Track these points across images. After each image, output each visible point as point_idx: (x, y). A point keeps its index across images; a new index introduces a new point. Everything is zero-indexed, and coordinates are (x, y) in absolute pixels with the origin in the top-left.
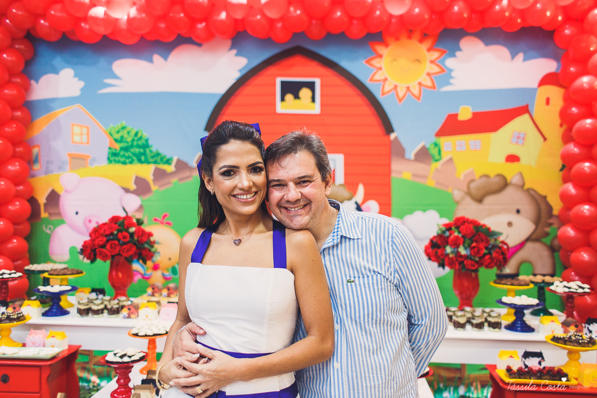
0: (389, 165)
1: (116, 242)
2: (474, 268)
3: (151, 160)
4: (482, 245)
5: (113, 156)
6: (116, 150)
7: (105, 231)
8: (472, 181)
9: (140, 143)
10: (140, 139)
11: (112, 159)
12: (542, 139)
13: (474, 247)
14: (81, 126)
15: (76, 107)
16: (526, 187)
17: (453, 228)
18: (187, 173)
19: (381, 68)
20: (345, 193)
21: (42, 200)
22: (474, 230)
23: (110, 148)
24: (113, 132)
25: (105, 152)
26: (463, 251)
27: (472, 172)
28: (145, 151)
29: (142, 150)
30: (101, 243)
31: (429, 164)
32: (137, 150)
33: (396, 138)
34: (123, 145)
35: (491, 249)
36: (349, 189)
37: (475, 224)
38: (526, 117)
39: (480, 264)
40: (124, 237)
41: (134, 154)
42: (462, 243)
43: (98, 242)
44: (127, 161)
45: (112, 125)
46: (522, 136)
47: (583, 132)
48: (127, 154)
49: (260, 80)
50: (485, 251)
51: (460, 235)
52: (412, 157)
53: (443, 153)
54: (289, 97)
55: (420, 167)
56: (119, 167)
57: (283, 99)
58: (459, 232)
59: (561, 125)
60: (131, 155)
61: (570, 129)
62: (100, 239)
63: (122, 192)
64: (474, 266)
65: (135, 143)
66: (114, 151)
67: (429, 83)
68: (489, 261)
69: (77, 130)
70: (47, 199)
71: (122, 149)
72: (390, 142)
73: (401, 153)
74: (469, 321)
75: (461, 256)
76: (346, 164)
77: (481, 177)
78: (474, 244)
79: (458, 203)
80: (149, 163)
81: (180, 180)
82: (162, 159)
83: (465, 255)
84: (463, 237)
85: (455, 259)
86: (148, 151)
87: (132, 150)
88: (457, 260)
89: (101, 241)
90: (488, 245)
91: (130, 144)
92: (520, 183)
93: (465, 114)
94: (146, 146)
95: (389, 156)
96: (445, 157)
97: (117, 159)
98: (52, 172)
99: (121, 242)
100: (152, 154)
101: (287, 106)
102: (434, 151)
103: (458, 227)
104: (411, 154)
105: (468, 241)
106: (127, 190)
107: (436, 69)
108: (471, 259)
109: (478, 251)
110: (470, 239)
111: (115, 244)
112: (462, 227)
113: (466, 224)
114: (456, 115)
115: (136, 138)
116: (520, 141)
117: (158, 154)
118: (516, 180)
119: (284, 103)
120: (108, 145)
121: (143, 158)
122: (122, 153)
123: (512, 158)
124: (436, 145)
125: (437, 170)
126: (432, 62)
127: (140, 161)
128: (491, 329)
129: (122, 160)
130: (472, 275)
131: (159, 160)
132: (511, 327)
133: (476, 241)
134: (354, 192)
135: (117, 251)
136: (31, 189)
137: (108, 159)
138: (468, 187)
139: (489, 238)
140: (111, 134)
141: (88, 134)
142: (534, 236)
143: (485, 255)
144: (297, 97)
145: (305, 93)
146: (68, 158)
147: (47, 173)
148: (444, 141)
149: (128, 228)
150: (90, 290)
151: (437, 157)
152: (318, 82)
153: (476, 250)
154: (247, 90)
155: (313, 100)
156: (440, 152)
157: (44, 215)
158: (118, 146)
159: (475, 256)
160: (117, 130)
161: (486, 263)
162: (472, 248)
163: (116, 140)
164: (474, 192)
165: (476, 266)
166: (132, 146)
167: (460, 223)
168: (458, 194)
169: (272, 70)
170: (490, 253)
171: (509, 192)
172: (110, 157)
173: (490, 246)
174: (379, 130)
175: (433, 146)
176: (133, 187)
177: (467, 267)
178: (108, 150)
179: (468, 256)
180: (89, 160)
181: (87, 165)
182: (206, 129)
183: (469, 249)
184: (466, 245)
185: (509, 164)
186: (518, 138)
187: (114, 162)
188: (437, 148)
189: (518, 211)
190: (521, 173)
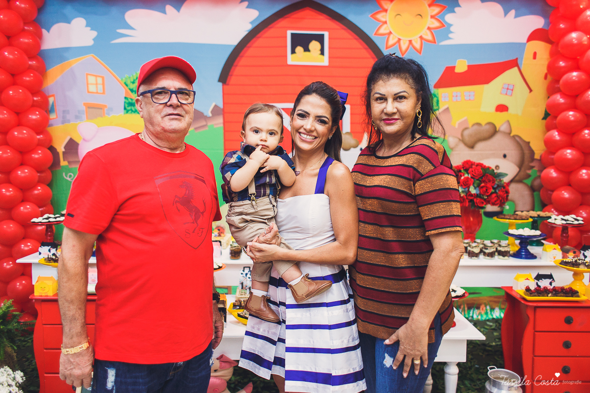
2: (482, 205)
4: (489, 185)
5: (130, 106)
6: (132, 99)
8: (466, 129)
11: (129, 108)
12: (529, 91)
13: (483, 187)
14: (96, 76)
15: (89, 56)
16: (512, 135)
17: (462, 171)
18: (203, 123)
19: (386, 22)
20: (352, 141)
21: (61, 148)
22: (482, 172)
23: (125, 98)
24: (129, 83)
25: (121, 103)
26: (473, 190)
27: (466, 121)
35: (497, 188)
36: (354, 137)
37: (480, 165)
38: (516, 69)
39: (487, 201)
42: (472, 184)
45: (127, 76)
46: (511, 87)
47: (570, 84)
49: (271, 32)
50: (493, 191)
51: (470, 176)
53: (440, 103)
54: (299, 49)
56: (136, 116)
57: (293, 52)
58: (469, 174)
59: (546, 78)
61: (557, 81)
64: (482, 203)
66: (130, 101)
67: (429, 37)
68: (495, 199)
69: (92, 79)
70: (65, 148)
74: (481, 251)
75: (471, 195)
76: (352, 114)
77: (473, 125)
78: (483, 184)
79: (453, 149)
81: (196, 129)
83: (474, 194)
84: (472, 178)
85: (465, 197)
88: (467, 198)
90: (494, 185)
92: (508, 131)
93: (461, 67)
96: (443, 106)
97: (133, 108)
98: (69, 121)
101: (298, 58)
103: (466, 170)
105: (477, 182)
107: (436, 24)
108: (480, 197)
109: (487, 190)
110: (478, 180)
112: (470, 170)
113: (474, 167)
114: (454, 67)
116: (509, 92)
118: (504, 128)
119: (294, 55)
120: (124, 96)
123: (502, 108)
126: (432, 17)
132: (517, 255)
133: (484, 182)
134: (360, 141)
136: (49, 139)
137: (125, 109)
138: (462, 135)
139: (495, 179)
140: (127, 85)
141: (103, 84)
142: (517, 178)
143: (492, 193)
144: (307, 49)
145: (314, 45)
146: (84, 108)
147: (63, 122)
148: (442, 92)
152: (326, 35)
153: (485, 189)
154: (259, 42)
155: (322, 53)
156: (438, 102)
157: (63, 163)
159: (483, 195)
160: (132, 81)
161: (493, 201)
162: (481, 188)
164: (467, 138)
165: (484, 203)
167: (468, 165)
168: (453, 141)
169: (283, 23)
171: (498, 138)
172: (126, 107)
173: (496, 186)
177: (476, 204)
178: (124, 100)
179: (477, 195)
180: (106, 109)
181: (104, 115)
182: (220, 80)
183: (478, 189)
184: (476, 185)
185: (499, 113)
186: (508, 89)
187: (130, 111)
188: (435, 99)
189: (505, 156)
190: (508, 121)
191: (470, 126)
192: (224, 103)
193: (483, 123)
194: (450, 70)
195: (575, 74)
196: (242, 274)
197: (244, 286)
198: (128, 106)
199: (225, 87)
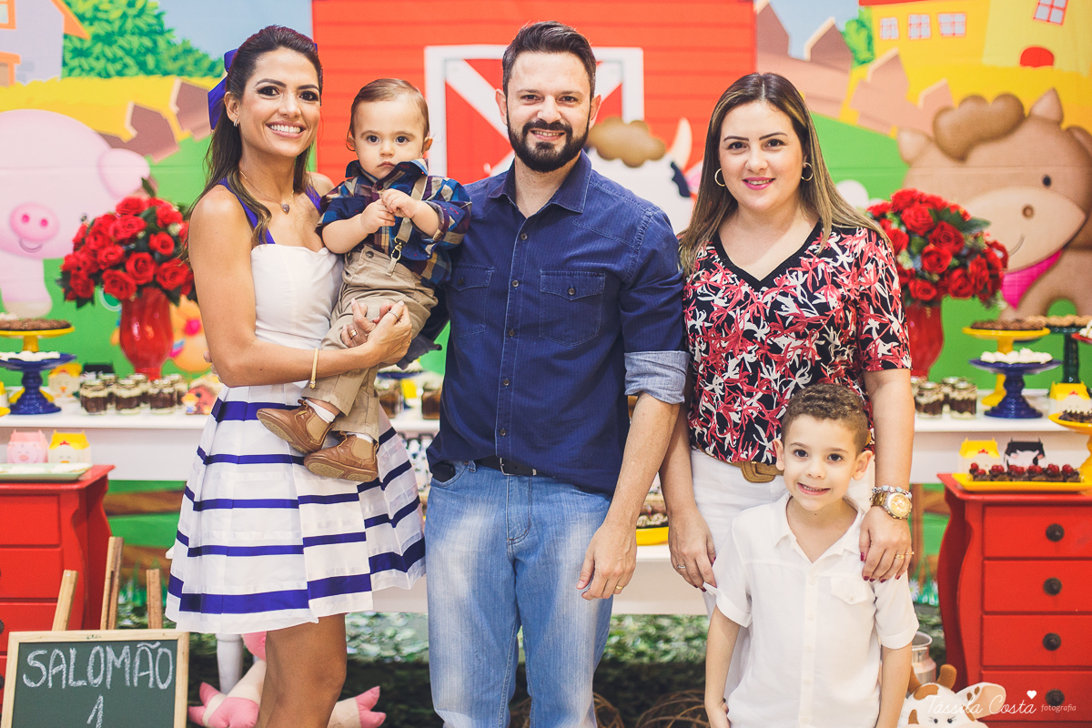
1: (146, 255)
2: (928, 297)
3: (171, 66)
4: (947, 249)
5: (77, 57)
6: (81, 40)
7: (116, 231)
8: (945, 110)
9: (140, 23)
10: (142, 12)
11: (75, 63)
13: (930, 253)
16: (1064, 126)
17: (889, 215)
20: (648, 142)
22: (933, 218)
23: (66, 36)
25: (55, 48)
26: (906, 261)
27: (945, 88)
28: (155, 43)
29: (147, 42)
30: (112, 258)
31: (846, 71)
32: (135, 42)
33: (768, 9)
34: (100, 28)
35: (966, 257)
36: (655, 132)
37: (935, 204)
39: (942, 288)
40: (164, 245)
41: (128, 52)
42: (906, 246)
43: (106, 257)
44: (112, 68)
48: (109, 52)
50: (953, 262)
51: (903, 229)
52: (806, 55)
53: (877, 45)
55: (822, 79)
56: (94, 82)
58: (902, 223)
60: (120, 53)
62: (109, 249)
63: (103, 145)
64: (928, 292)
65: (129, 24)
66: (78, 44)
68: (960, 282)
71: (97, 38)
72: (753, 15)
73: (778, 44)
76: (648, 73)
77: (964, 101)
78: (932, 246)
79: (909, 163)
80: (166, 73)
82: (197, 63)
83: (910, 270)
84: (908, 232)
86: (161, 42)
87: (122, 41)
89: (111, 253)
90: (961, 249)
91: (117, 25)
92: (1053, 116)
94: (156, 31)
95: (751, 50)
96: (883, 54)
97: (83, 61)
99: (157, 256)
100: (173, 52)
102: (856, 40)
103: (897, 213)
104: (802, 46)
105: (917, 240)
106: (114, 142)
108: (923, 278)
109: (939, 260)
110: (923, 237)
111: (144, 261)
112: (907, 212)
113: (917, 204)
115: (132, 12)
116: (1056, 15)
117: (188, 51)
118: (1043, 108)
120: (62, 31)
121: (150, 61)
122: (98, 48)
123: (1037, 57)
124: (862, 24)
125: (863, 84)
127: (142, 67)
128: (956, 414)
129: (100, 65)
130: (925, 313)
131: (190, 68)
133: (935, 241)
134: (669, 140)
135: (150, 273)
137: (64, 64)
138: (935, 126)
139: (963, 235)
140: (67, 3)
141: (10, 2)
142: (1080, 239)
143: (953, 269)
148: (881, 15)
149: (166, 226)
150: (80, 368)
151: (864, 55)
153: (933, 258)
156: (870, 40)
158: (88, 31)
159: (930, 273)
161: (954, 286)
162: (926, 256)
163: (82, 18)
164: (947, 136)
165: (934, 292)
166: (122, 33)
167: (905, 202)
168: (910, 143)
170: (963, 266)
171: (1027, 134)
172: (67, 60)
173: (965, 252)
175: (855, 26)
176: (129, 133)
177: (913, 295)
178: (61, 42)
179: (916, 272)
180: (16, 66)
181: (12, 82)
183: (919, 258)
184: (914, 249)
185: (1029, 69)
186: (1052, 6)
187: (77, 71)
188: (864, 34)
189: (1047, 182)
190: (1054, 91)
191: (955, 102)
193: (990, 95)
198: (73, 58)
199: (318, 5)
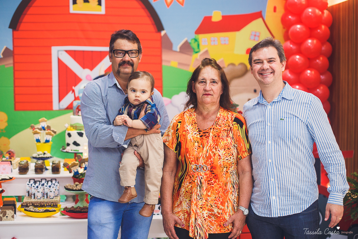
0: (161, 56)
31: (191, 55)
33: (165, 34)
38: (260, 20)
46: (257, 34)
47: (295, 34)
52: (178, 50)
53: (201, 47)
54: (80, 1)
55: (184, 58)
57: (75, 3)
61: (287, 31)
72: (161, 37)
73: (169, 46)
77: (229, 65)
93: (217, 17)
95: (161, 48)
96: (203, 50)
101: (79, 8)
102: (194, 45)
104: (177, 47)
114: (210, 18)
116: (256, 38)
119: (75, 5)
124: (196, 40)
125: (197, 60)
148: (202, 37)
151: (197, 50)
155: (100, 4)
156: (198, 45)
171: (249, 76)
174: (152, 28)
175: (193, 41)
182: (10, 27)
186: (255, 35)
188: (196, 43)
189: (255, 91)
191: (226, 65)
192: (14, 46)
193: (237, 63)
194: (207, 20)
195: (299, 26)
196: (28, 184)
197: (30, 194)
199: (15, 32)
